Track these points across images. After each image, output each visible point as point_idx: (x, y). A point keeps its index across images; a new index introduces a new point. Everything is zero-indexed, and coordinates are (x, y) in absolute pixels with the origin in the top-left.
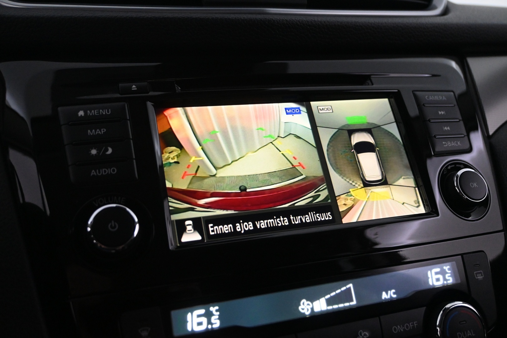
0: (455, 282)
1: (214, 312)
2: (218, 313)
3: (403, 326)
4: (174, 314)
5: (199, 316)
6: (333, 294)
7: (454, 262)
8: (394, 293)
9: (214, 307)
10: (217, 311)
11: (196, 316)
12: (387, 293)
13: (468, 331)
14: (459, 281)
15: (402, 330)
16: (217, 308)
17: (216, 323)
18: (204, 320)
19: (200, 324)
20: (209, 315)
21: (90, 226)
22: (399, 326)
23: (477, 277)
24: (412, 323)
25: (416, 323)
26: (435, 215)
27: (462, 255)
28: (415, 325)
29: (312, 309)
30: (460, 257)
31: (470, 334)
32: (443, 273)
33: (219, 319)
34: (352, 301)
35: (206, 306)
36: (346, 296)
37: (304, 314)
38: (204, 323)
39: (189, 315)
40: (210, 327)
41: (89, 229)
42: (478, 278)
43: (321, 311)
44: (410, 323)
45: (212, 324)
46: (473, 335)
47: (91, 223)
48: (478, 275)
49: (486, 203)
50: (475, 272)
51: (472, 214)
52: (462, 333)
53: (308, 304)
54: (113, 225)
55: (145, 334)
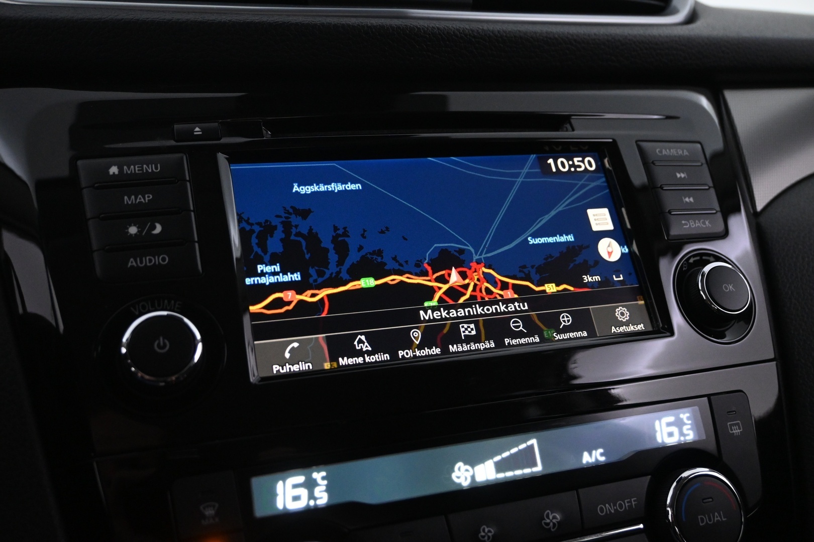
0: (697, 439)
1: (319, 481)
2: (325, 482)
3: (615, 505)
4: (257, 483)
5: (295, 486)
6: (506, 454)
7: (696, 408)
8: (602, 455)
9: (318, 472)
10: (323, 478)
11: (291, 487)
12: (590, 455)
13: (716, 514)
14: (704, 437)
15: (613, 511)
16: (324, 474)
17: (322, 498)
18: (303, 492)
19: (296, 498)
20: (310, 485)
21: (125, 345)
22: (607, 505)
23: (732, 430)
24: (629, 500)
25: (634, 501)
26: (668, 334)
27: (708, 396)
28: (633, 503)
29: (473, 477)
30: (706, 399)
31: (719, 518)
32: (679, 424)
33: (326, 491)
34: (535, 465)
35: (307, 471)
36: (527, 458)
37: (460, 484)
38: (302, 498)
39: (280, 484)
40: (312, 503)
41: (124, 350)
42: (734, 432)
43: (487, 480)
44: (626, 501)
45: (315, 499)
46: (724, 519)
47: (127, 340)
48: (733, 428)
49: (748, 317)
50: (728, 423)
51: (727, 333)
52: (706, 516)
53: (467, 470)
54: (162, 343)
55: (210, 512)
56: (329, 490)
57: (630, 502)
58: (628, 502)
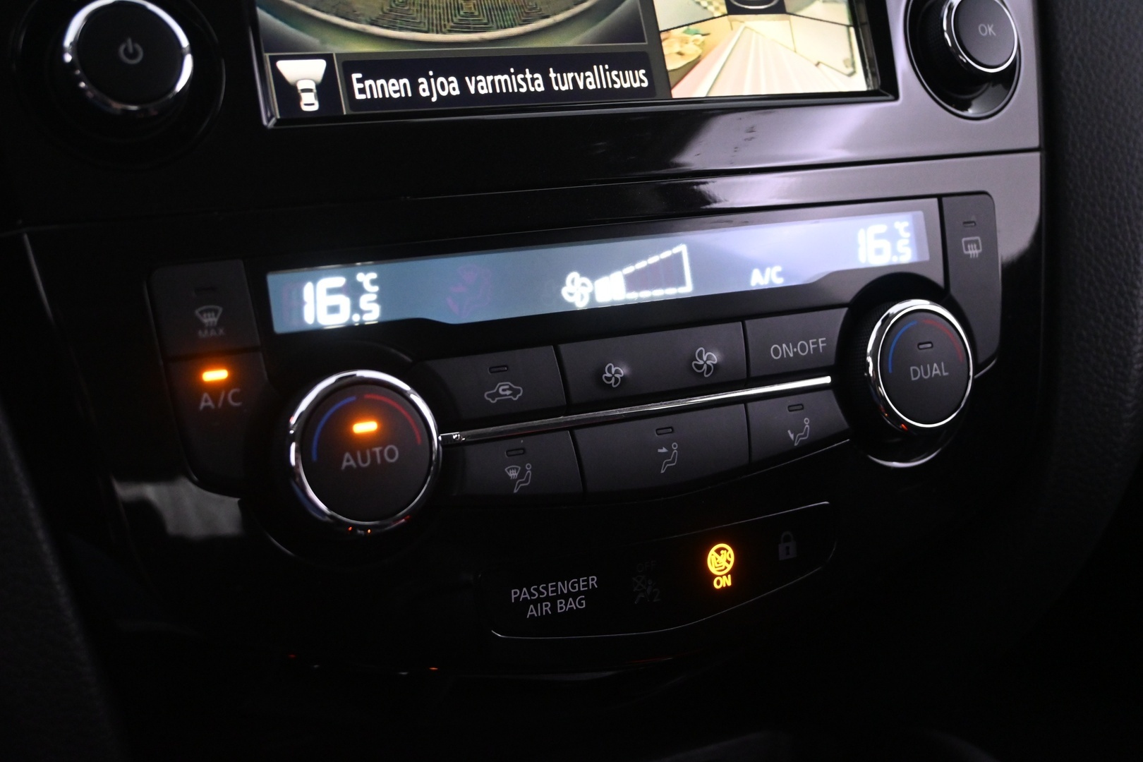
0: (915, 259)
1: (367, 286)
2: (376, 288)
3: (795, 346)
4: (275, 281)
5: (332, 291)
6: (641, 265)
7: (920, 213)
8: (780, 274)
9: (366, 272)
10: (373, 282)
11: (325, 292)
12: (763, 272)
13: (935, 365)
14: (927, 257)
15: (791, 355)
16: (373, 275)
17: (372, 313)
18: (344, 301)
19: (334, 310)
20: (354, 291)
21: (70, 51)
22: (784, 346)
23: (967, 249)
24: (815, 340)
25: (823, 342)
26: (891, 97)
27: (940, 197)
28: (821, 345)
29: (592, 295)
30: (935, 200)
31: (938, 372)
32: (892, 236)
33: (378, 301)
34: (681, 282)
35: (349, 269)
36: (671, 272)
37: (572, 304)
38: (342, 309)
39: (308, 288)
40: (356, 319)
41: (68, 58)
42: (970, 252)
43: (613, 302)
44: (811, 341)
45: (361, 312)
46: (945, 374)
47: (71, 44)
48: (969, 246)
49: (1008, 78)
50: (964, 240)
51: (974, 102)
52: (922, 367)
53: (584, 285)
54: (131, 50)
55: (210, 319)
56: (381, 299)
57: (816, 343)
58: (813, 343)
